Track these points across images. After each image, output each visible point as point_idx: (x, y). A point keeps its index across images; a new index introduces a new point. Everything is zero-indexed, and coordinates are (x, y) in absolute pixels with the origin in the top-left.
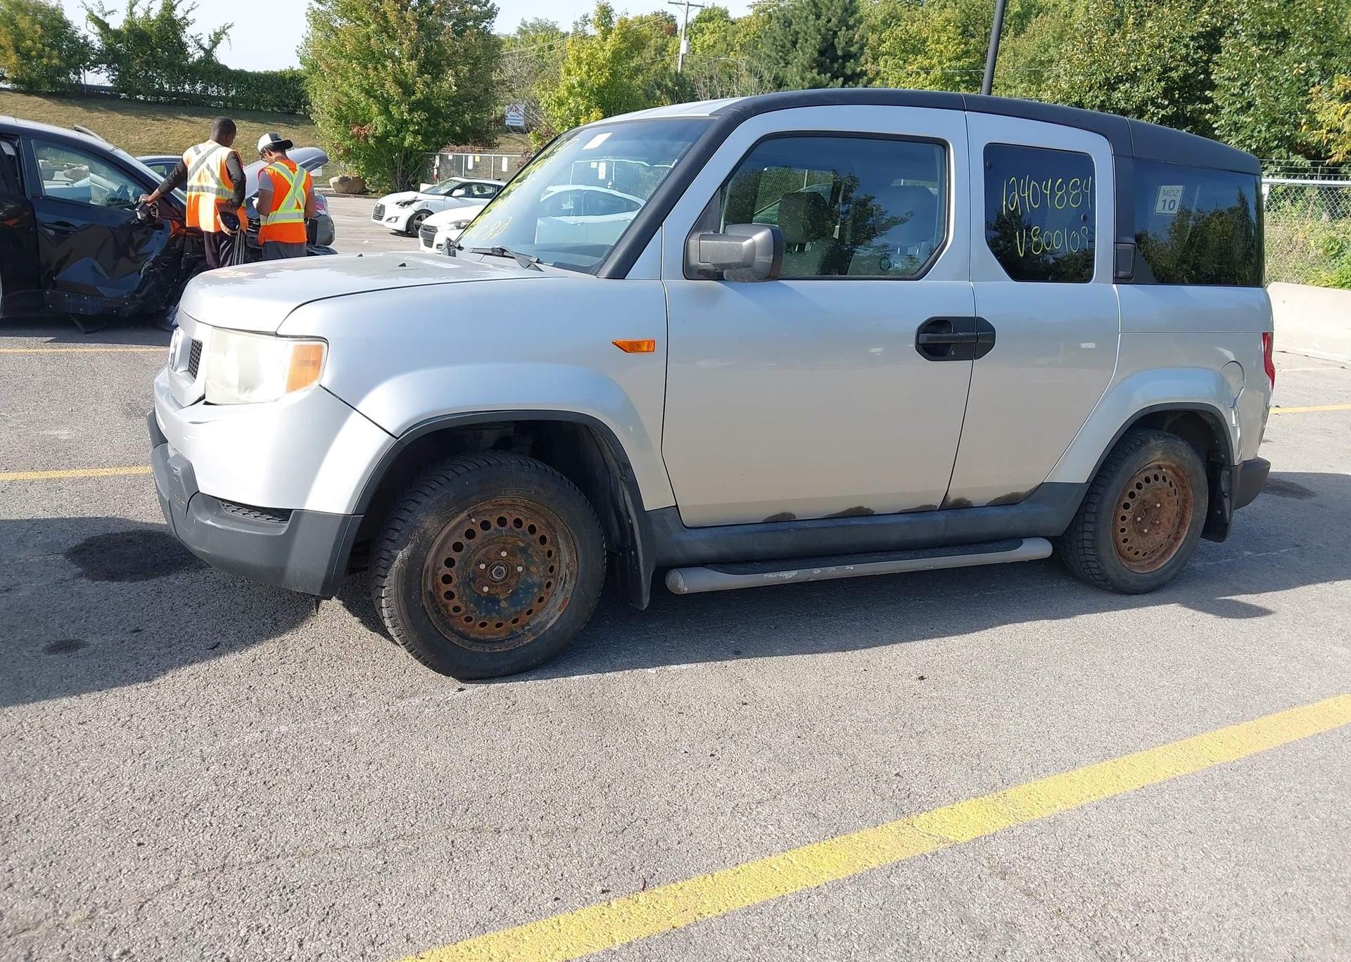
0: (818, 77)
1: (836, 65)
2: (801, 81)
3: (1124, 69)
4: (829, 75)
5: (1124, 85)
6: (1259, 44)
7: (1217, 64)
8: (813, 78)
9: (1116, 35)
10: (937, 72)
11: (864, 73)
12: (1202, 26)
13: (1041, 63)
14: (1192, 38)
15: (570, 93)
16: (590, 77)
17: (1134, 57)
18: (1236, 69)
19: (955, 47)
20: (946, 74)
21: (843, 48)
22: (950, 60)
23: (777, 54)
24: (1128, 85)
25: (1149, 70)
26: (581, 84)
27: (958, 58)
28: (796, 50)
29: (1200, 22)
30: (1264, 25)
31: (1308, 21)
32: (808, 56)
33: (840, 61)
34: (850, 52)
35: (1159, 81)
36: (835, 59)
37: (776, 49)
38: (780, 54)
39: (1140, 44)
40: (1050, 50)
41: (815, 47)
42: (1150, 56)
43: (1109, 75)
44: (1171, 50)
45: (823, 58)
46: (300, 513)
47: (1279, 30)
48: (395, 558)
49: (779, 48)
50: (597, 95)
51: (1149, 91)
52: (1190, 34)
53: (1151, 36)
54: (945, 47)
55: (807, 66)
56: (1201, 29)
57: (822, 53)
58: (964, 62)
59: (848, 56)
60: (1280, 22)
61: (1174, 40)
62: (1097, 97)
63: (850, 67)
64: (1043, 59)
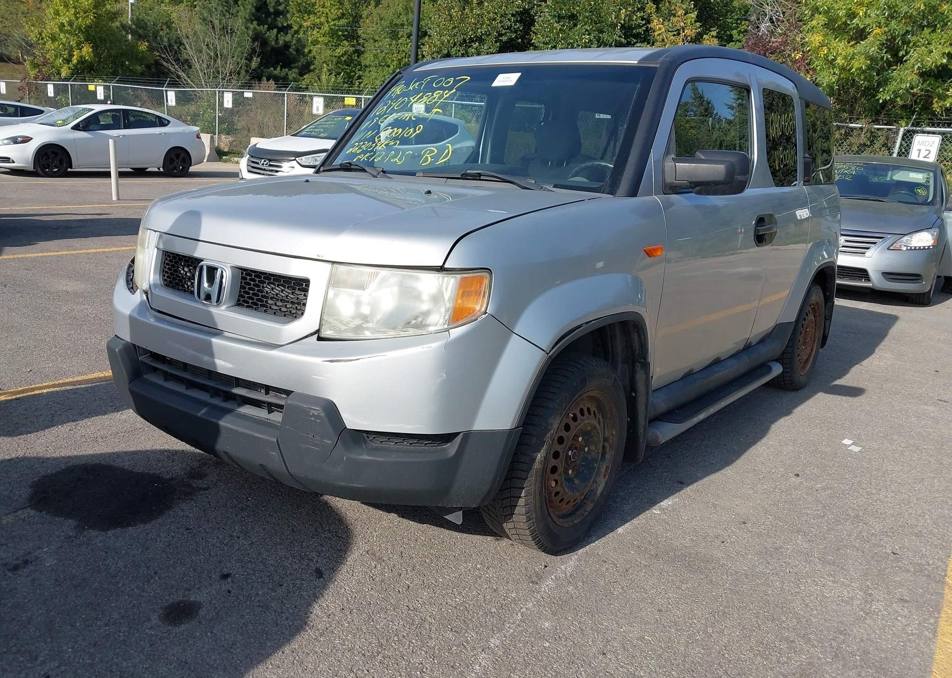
0: (258, 28)
1: (270, 19)
2: (246, 30)
3: (474, 33)
4: (266, 26)
5: (475, 44)
6: (559, 22)
7: (534, 32)
8: (255, 28)
9: (466, 10)
10: (326, 28)
11: (290, 27)
12: (518, 7)
13: (396, 25)
14: (513, 15)
15: (61, 30)
16: (77, 18)
17: (479, 26)
18: (547, 37)
19: (336, 11)
20: (331, 29)
21: (274, 7)
22: (334, 20)
23: (223, 7)
24: (477, 44)
25: (489, 35)
26: (71, 24)
27: (339, 18)
28: (238, 6)
29: (517, 4)
30: (561, 9)
31: (586, 9)
32: (248, 11)
33: (272, 16)
34: (278, 9)
35: (496, 42)
36: (268, 14)
37: (222, 4)
38: (226, 8)
39: (482, 17)
40: (401, 16)
41: (253, 5)
42: (489, 25)
43: (465, 37)
44: (501, 22)
45: (259, 14)
46: (468, 435)
47: (570, 14)
48: (534, 460)
49: (224, 3)
50: (85, 33)
51: (490, 48)
52: (511, 12)
53: (488, 13)
54: (330, 10)
55: (248, 18)
56: (517, 10)
57: (258, 9)
58: (343, 22)
59: (278, 13)
60: (569, 9)
61: (502, 16)
62: (459, 51)
63: (280, 21)
64: (397, 22)
